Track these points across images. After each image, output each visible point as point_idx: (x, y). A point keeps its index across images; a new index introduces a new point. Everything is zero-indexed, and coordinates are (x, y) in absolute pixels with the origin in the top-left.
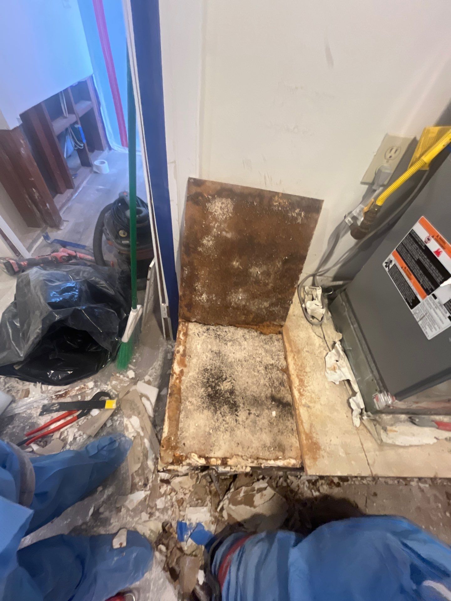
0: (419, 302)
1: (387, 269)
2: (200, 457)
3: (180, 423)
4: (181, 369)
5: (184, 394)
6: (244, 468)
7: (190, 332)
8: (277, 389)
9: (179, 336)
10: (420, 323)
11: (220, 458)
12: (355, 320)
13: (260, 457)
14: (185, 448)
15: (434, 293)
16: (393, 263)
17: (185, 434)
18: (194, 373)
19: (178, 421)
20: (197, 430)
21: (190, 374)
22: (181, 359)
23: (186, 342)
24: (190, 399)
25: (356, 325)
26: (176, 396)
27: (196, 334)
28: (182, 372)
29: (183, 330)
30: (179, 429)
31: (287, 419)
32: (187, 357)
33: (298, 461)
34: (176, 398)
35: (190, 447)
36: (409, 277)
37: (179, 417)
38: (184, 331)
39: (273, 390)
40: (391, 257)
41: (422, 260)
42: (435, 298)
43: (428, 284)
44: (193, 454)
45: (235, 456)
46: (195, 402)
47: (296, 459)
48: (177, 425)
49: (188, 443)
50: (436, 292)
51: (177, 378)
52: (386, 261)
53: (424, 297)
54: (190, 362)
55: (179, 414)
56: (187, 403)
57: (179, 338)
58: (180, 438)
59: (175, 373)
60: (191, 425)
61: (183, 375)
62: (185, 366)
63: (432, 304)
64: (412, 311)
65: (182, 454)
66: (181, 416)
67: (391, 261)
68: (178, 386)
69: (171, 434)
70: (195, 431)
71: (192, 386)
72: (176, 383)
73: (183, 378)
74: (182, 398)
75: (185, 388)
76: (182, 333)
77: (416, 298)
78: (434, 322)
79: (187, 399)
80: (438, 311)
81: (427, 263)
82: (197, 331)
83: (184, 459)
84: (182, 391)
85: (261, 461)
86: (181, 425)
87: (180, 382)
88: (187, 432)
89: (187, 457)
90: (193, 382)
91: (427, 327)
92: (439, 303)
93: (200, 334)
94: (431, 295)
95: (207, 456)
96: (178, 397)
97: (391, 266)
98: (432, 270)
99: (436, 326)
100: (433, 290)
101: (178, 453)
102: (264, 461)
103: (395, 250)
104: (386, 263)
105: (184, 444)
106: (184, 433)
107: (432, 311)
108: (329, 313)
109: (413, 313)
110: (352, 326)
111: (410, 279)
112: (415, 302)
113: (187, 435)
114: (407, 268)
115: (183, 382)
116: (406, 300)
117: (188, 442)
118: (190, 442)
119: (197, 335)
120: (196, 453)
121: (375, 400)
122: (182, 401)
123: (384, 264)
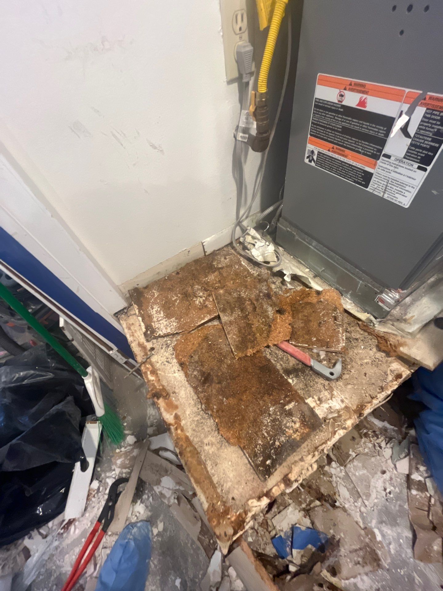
0: (371, 175)
1: (313, 164)
2: (259, 498)
3: (213, 478)
4: (174, 414)
5: (196, 441)
6: (310, 468)
7: (158, 366)
8: (285, 358)
9: (147, 378)
10: (386, 197)
11: (280, 482)
12: (309, 238)
13: (318, 445)
14: (237, 502)
15: (383, 153)
16: (316, 152)
17: (227, 486)
18: (191, 408)
19: (209, 478)
20: (236, 470)
21: (188, 413)
22: (167, 404)
23: (159, 380)
24: (206, 441)
25: (314, 243)
26: (188, 449)
28: (177, 417)
29: (148, 368)
30: (217, 485)
31: (314, 383)
32: (172, 395)
33: (353, 417)
34: (190, 452)
35: (241, 496)
36: (343, 156)
37: (207, 472)
38: (150, 369)
39: (282, 363)
40: (310, 147)
41: (347, 125)
42: (388, 157)
43: (372, 148)
44: (250, 502)
45: (293, 466)
46: (213, 440)
47: (350, 418)
48: (211, 482)
49: (236, 493)
50: (387, 150)
51: (176, 429)
52: (307, 155)
53: (374, 166)
54: (178, 399)
55: (206, 468)
56: (206, 448)
57: (149, 381)
58: (224, 495)
59: (170, 424)
60: (226, 470)
61: (180, 420)
62: (176, 407)
63: (388, 167)
64: (367, 189)
65: (238, 513)
66: (209, 469)
67: (313, 152)
68: (183, 437)
69: (212, 499)
70: (234, 473)
71: (198, 424)
72: (179, 434)
73: (183, 423)
74: (196, 447)
75: (192, 432)
76: (149, 373)
77: (365, 172)
78: (402, 185)
79: (202, 442)
80: (400, 170)
81: (355, 124)
82: (164, 359)
83: (244, 516)
84: (191, 439)
85: (320, 448)
86: (215, 479)
87: (182, 430)
88: (227, 482)
89: (246, 513)
90: (196, 419)
91: (397, 195)
92: (397, 160)
93: (169, 360)
94: (381, 157)
95: (265, 490)
96: (192, 448)
97: (315, 158)
98: (366, 127)
99: (407, 188)
100: (381, 151)
102: (324, 446)
103: (309, 136)
104: (308, 157)
105: (233, 499)
106: (225, 485)
107: (393, 175)
108: (280, 248)
109: (371, 191)
110: (310, 247)
111: (346, 156)
112: (367, 177)
113: (229, 484)
114: (335, 146)
115: (185, 428)
116: (355, 182)
117: (236, 491)
118: (237, 490)
120: (253, 498)
121: (380, 304)
122: (199, 450)
123: (307, 161)
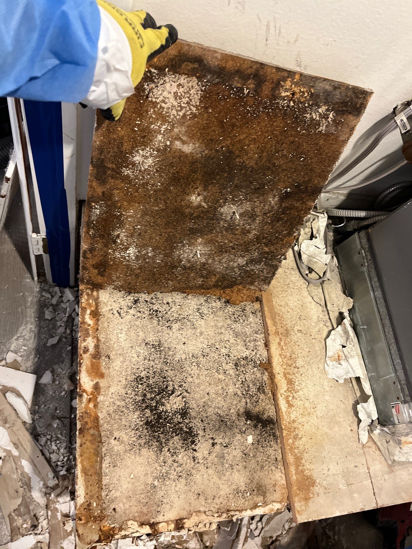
4: (95, 382)
8: (254, 398)
9: (83, 318)
11: (172, 521)
13: (232, 509)
17: (114, 494)
18: (119, 387)
19: (99, 475)
20: (133, 484)
21: (112, 390)
22: (92, 364)
24: (116, 434)
26: (92, 431)
27: (115, 312)
30: (104, 487)
31: (268, 445)
32: (103, 358)
33: (283, 503)
34: (92, 435)
35: (124, 513)
44: (130, 523)
45: (194, 514)
46: (125, 438)
49: (120, 507)
54: (109, 368)
56: (112, 441)
57: (84, 323)
58: (106, 502)
59: (84, 391)
60: (123, 478)
61: (99, 394)
62: (102, 376)
65: (113, 526)
66: (104, 466)
68: (93, 414)
69: (92, 497)
70: (130, 486)
72: (90, 409)
73: (100, 398)
75: (106, 415)
79: (112, 433)
82: (116, 307)
83: (116, 532)
85: (232, 513)
89: (121, 529)
90: (118, 403)
93: (122, 312)
95: (152, 521)
96: (97, 433)
101: (107, 524)
102: (237, 513)
105: (114, 509)
106: (113, 492)
113: (118, 494)
115: (100, 405)
118: (124, 504)
119: (117, 314)
120: (135, 521)
121: (394, 410)
122: (103, 439)
